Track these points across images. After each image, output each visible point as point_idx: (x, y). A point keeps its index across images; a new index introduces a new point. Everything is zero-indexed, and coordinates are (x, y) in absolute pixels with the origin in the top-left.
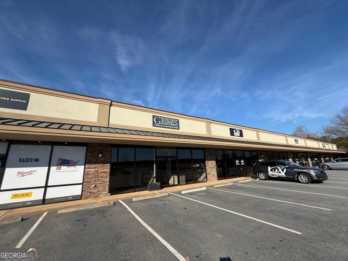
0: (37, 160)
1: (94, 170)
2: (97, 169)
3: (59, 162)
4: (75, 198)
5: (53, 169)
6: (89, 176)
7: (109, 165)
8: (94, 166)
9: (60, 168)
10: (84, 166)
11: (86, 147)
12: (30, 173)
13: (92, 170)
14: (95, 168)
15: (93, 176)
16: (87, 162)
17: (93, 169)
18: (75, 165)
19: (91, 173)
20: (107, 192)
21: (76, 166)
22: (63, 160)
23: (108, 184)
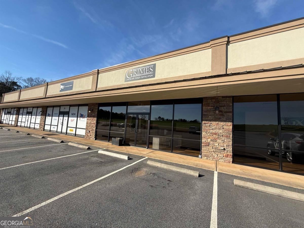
0: (75, 114)
4: (83, 137)
5: (78, 119)
8: (90, 118)
9: (80, 119)
10: (87, 118)
11: (88, 107)
21: (85, 118)
22: (81, 114)
23: (94, 132)
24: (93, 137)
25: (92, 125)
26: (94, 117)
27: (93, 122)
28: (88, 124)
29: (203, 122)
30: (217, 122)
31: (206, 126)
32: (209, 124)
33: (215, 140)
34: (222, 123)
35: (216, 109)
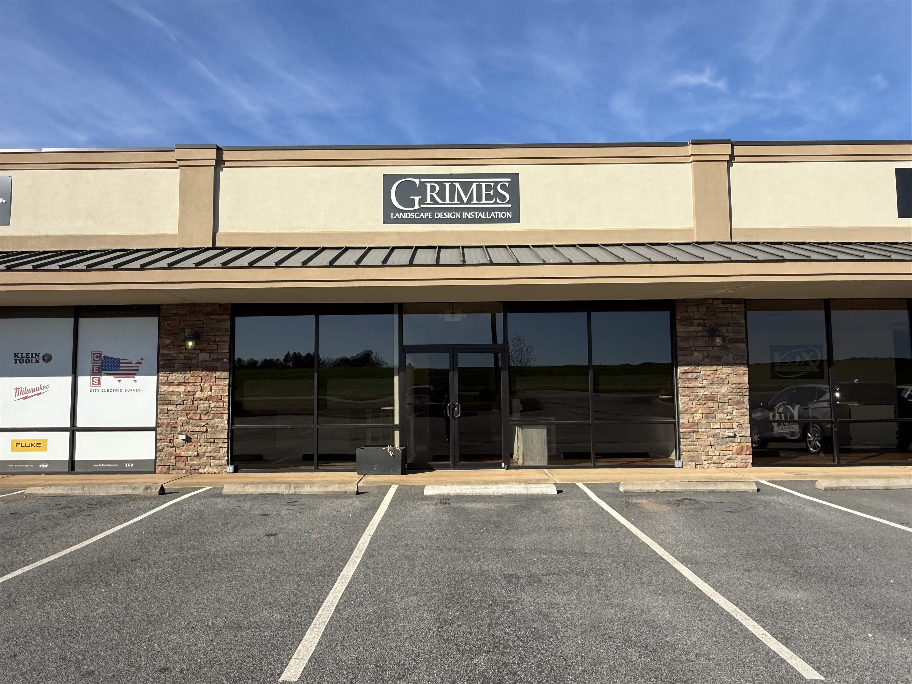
0: (47, 358)
1: (182, 389)
2: (189, 389)
3: (95, 364)
4: (139, 467)
5: (84, 382)
6: (171, 407)
7: (226, 374)
8: (180, 377)
9: (99, 380)
10: (155, 377)
11: (157, 319)
12: (37, 391)
13: (177, 389)
14: (185, 383)
15: (180, 408)
16: (163, 365)
17: (181, 385)
18: (135, 374)
19: (174, 397)
20: (224, 462)
21: (137, 377)
22: (105, 357)
23: (224, 435)
24: (217, 462)
25: (203, 405)
26: (215, 369)
27: (207, 393)
28: (169, 404)
29: (680, 370)
30: (715, 368)
31: (689, 380)
32: (695, 375)
33: (710, 416)
34: (726, 370)
35: (713, 333)
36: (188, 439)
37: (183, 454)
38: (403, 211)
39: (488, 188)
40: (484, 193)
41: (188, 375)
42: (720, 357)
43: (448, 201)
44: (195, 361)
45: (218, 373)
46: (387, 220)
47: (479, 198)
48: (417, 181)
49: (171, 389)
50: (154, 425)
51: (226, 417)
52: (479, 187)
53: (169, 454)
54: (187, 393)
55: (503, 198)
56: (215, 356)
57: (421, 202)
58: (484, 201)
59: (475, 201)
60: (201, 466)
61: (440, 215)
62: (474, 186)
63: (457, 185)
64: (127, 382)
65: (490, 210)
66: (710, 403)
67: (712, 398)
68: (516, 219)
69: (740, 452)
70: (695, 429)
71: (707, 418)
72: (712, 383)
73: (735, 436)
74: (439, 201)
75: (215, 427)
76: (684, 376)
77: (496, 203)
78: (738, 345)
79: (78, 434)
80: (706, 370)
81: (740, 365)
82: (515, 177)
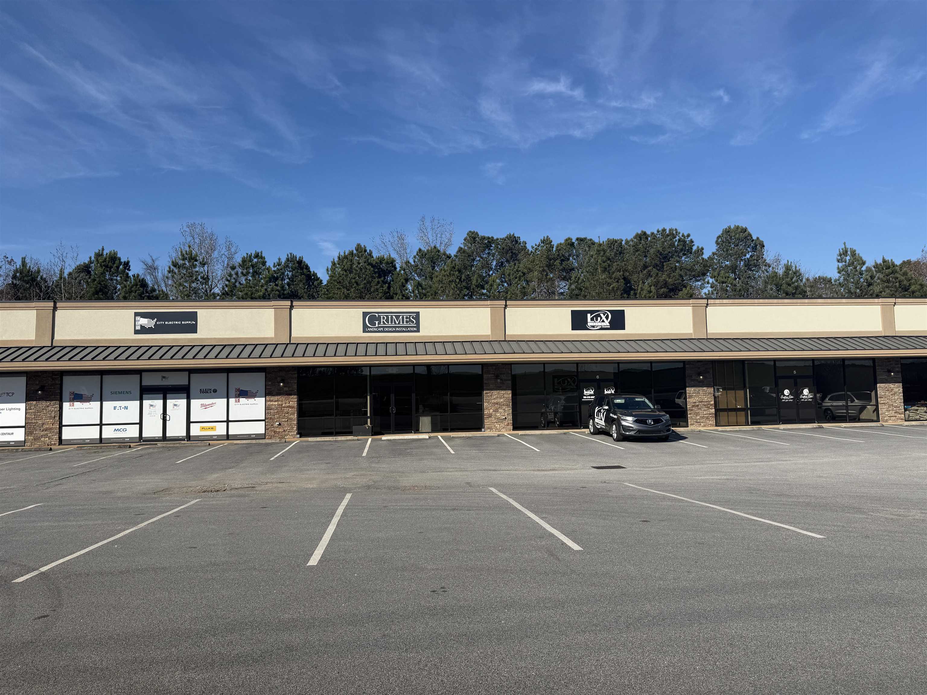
0: (215, 391)
1: (276, 403)
2: (280, 403)
3: (237, 393)
4: (258, 437)
5: (232, 401)
6: (271, 411)
7: (296, 397)
8: (276, 398)
9: (239, 400)
10: (264, 398)
11: (264, 373)
12: (211, 405)
13: (274, 403)
14: (277, 401)
15: (276, 411)
16: (268, 393)
17: (276, 401)
18: (255, 397)
19: (273, 407)
20: (295, 433)
21: (256, 399)
22: (241, 390)
23: (295, 422)
24: (292, 433)
25: (286, 410)
26: (291, 395)
27: (287, 405)
28: (271, 409)
29: (485, 392)
30: (498, 391)
31: (488, 396)
32: (490, 394)
33: (496, 411)
34: (503, 392)
35: (497, 377)
36: (280, 424)
37: (277, 431)
38: (371, 328)
39: (407, 318)
40: (405, 320)
41: (279, 397)
42: (501, 387)
43: (390, 323)
44: (282, 391)
45: (292, 396)
46: (364, 331)
47: (403, 322)
48: (377, 315)
49: (272, 403)
50: (264, 419)
51: (296, 414)
52: (403, 318)
53: (272, 431)
54: (278, 405)
55: (413, 322)
56: (291, 389)
57: (379, 323)
58: (405, 323)
59: (401, 323)
60: (285, 435)
61: (387, 329)
62: (401, 317)
63: (394, 317)
64: (251, 401)
65: (407, 327)
66: (496, 405)
67: (497, 404)
68: (418, 331)
69: (508, 425)
70: (490, 416)
71: (495, 412)
72: (497, 397)
73: (506, 418)
74: (386, 323)
75: (291, 419)
76: (486, 394)
77: (410, 324)
78: (507, 382)
79: (230, 423)
80: (495, 392)
81: (508, 390)
82: (418, 313)
